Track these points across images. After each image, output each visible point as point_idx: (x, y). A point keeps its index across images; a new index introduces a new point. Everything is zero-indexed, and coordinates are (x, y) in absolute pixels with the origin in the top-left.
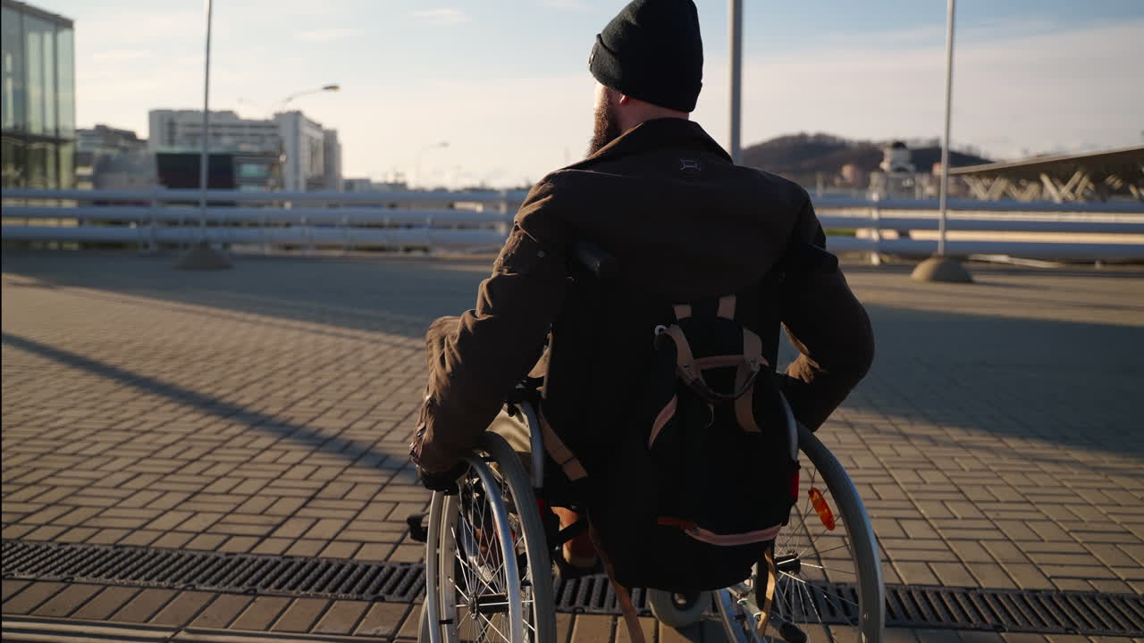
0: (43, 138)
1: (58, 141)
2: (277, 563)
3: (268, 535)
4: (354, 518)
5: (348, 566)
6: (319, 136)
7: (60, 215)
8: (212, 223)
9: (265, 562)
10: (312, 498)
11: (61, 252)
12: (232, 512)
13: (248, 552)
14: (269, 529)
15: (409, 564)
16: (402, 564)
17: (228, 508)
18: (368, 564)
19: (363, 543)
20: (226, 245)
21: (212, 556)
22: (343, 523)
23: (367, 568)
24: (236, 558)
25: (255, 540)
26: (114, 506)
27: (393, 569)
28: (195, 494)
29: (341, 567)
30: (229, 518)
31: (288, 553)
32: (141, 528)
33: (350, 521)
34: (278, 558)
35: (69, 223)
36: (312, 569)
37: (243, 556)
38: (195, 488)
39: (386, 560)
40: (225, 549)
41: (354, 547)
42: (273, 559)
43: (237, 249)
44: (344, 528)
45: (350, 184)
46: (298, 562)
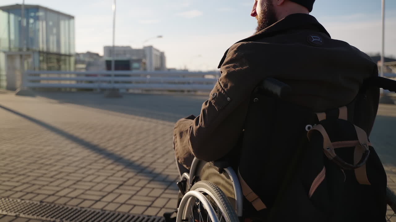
0: (65, 55)
1: (70, 56)
2: (99, 213)
3: (99, 200)
4: (135, 194)
5: (126, 215)
6: (158, 54)
7: (70, 79)
8: (116, 82)
9: (94, 212)
10: (121, 185)
11: (70, 92)
12: (89, 190)
13: (89, 207)
14: (100, 197)
15: (151, 216)
16: (148, 216)
17: (88, 188)
18: (134, 215)
19: (135, 206)
20: (127, 90)
21: (75, 208)
22: (129, 196)
23: (134, 217)
24: (83, 210)
25: (93, 202)
26: (47, 185)
27: (144, 218)
28: (78, 181)
29: (123, 216)
30: (88, 192)
31: (104, 209)
32: (53, 195)
33: (133, 196)
34: (100, 211)
35: (74, 83)
36: (112, 216)
37: (87, 209)
38: (79, 179)
39: (142, 214)
40: (82, 205)
41: (131, 207)
42: (97, 211)
43: (131, 91)
44: (130, 199)
45: (169, 70)
46: (107, 212)
